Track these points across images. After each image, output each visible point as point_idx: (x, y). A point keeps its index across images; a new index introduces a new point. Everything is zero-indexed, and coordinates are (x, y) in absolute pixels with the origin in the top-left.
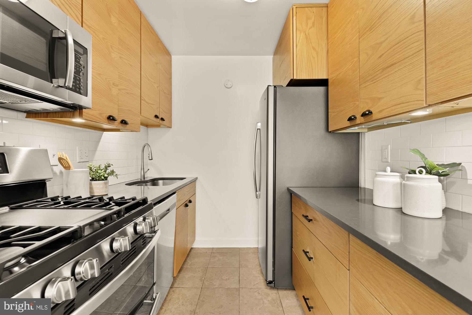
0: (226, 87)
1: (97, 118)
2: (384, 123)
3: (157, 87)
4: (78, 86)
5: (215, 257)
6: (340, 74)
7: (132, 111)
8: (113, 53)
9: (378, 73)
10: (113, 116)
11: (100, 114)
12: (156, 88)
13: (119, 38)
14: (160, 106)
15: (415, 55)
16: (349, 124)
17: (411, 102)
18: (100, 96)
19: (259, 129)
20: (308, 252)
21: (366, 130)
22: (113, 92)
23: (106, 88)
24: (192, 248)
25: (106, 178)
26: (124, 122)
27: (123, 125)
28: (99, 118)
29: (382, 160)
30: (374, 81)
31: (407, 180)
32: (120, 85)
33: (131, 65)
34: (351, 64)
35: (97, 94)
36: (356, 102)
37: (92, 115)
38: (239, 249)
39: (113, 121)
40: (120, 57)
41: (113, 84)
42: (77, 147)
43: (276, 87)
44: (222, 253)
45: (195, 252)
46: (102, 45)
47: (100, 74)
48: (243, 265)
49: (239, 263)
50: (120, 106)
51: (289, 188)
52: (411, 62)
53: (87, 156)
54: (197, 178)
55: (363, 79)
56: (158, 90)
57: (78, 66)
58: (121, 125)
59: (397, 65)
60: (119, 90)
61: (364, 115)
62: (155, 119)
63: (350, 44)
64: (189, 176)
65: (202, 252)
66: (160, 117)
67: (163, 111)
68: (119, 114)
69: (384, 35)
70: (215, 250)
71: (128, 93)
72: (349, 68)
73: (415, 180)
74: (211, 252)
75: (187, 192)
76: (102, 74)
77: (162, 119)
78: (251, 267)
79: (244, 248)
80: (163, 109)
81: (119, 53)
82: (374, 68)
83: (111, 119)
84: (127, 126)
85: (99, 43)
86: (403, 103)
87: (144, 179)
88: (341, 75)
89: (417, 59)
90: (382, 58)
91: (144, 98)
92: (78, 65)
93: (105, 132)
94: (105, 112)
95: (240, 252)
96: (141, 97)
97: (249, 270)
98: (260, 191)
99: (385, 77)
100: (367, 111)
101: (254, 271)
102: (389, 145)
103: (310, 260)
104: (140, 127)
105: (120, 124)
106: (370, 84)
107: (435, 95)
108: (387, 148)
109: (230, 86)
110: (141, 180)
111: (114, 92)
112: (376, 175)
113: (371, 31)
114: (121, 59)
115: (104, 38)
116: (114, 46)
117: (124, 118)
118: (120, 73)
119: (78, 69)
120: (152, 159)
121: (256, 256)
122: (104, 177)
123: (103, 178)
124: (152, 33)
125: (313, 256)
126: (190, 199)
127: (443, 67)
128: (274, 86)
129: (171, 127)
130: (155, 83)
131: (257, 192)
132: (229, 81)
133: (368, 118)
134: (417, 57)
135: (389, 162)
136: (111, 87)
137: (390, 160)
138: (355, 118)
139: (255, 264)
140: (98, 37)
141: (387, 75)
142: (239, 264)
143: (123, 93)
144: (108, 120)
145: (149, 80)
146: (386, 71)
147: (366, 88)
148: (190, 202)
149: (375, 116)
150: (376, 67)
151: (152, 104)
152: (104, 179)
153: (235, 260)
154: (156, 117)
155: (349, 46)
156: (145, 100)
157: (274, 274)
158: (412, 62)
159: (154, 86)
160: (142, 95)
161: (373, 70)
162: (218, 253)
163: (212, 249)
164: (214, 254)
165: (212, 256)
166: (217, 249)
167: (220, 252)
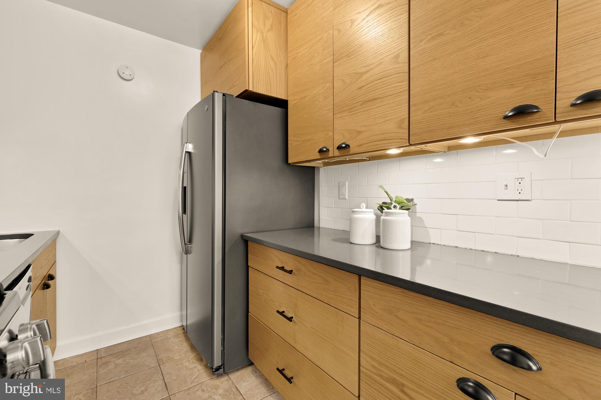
2: (346, 159)
5: (106, 363)
6: (305, 97)
9: (357, 104)
15: (399, 94)
16: (319, 156)
17: (394, 139)
19: (189, 153)
20: (284, 312)
21: (322, 165)
29: (339, 197)
30: (352, 113)
31: (386, 216)
34: (322, 89)
36: (329, 133)
38: (150, 337)
43: (225, 96)
44: (119, 353)
48: (165, 360)
49: (156, 358)
51: (243, 235)
52: (394, 101)
55: (338, 108)
59: (379, 100)
61: (339, 148)
63: (320, 65)
65: (74, 364)
69: (365, 67)
70: (102, 353)
72: (319, 92)
73: (394, 215)
74: (95, 357)
78: (178, 357)
79: (158, 334)
82: (352, 99)
86: (386, 140)
88: (307, 99)
89: (401, 99)
90: (362, 90)
95: (153, 341)
97: (177, 363)
98: (190, 243)
99: (366, 110)
100: (343, 143)
101: (185, 362)
102: (346, 182)
103: (291, 321)
106: (347, 115)
107: (418, 136)
108: (344, 185)
109: (129, 78)
112: (353, 212)
113: (349, 58)
121: (180, 339)
125: (293, 314)
126: (50, 272)
127: (426, 111)
128: (222, 93)
131: (185, 245)
132: (127, 68)
133: (343, 151)
134: (401, 96)
135: (347, 198)
137: (348, 197)
138: (328, 150)
139: (184, 351)
141: (368, 109)
142: (157, 361)
146: (367, 104)
147: (342, 118)
148: (51, 277)
149: (352, 150)
150: (354, 98)
153: (147, 357)
155: (319, 67)
157: (223, 355)
158: (396, 100)
161: (351, 100)
162: (110, 356)
163: (96, 353)
164: (103, 359)
165: (99, 364)
166: (106, 349)
167: (114, 353)
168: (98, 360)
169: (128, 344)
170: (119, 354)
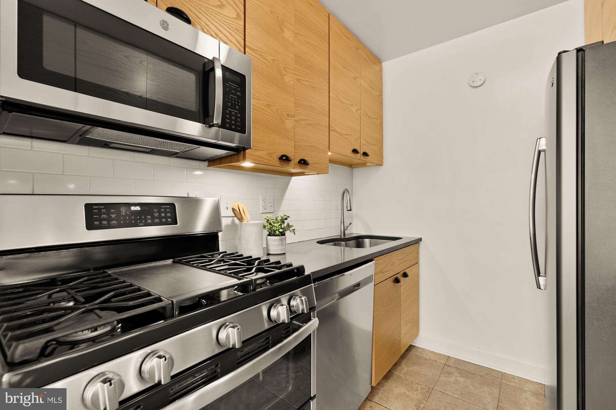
0: (471, 86)
1: (266, 159)
3: (357, 110)
4: (233, 122)
5: (450, 374)
7: (315, 147)
8: (287, 75)
10: (288, 155)
11: (270, 154)
12: (355, 112)
13: (295, 56)
14: (361, 136)
18: (269, 132)
19: (544, 151)
22: (287, 126)
23: (276, 121)
24: (411, 347)
25: (283, 234)
26: (303, 163)
27: (302, 166)
28: (268, 160)
32: (298, 115)
33: (314, 87)
35: (265, 130)
37: (258, 157)
39: (288, 162)
40: (298, 80)
41: (288, 115)
42: (260, 196)
43: (582, 51)
45: (416, 353)
46: (271, 69)
47: (268, 106)
50: (297, 142)
53: (271, 206)
54: (420, 240)
56: (358, 114)
57: (233, 99)
58: (300, 166)
60: (296, 121)
62: (353, 155)
64: (408, 235)
65: (428, 357)
66: (362, 152)
67: (367, 142)
68: (296, 153)
70: (451, 362)
71: (309, 124)
74: (443, 362)
75: (400, 260)
76: (271, 104)
77: (365, 154)
79: (514, 377)
80: (368, 140)
81: (295, 74)
83: (285, 159)
84: (308, 167)
85: (267, 68)
87: (344, 236)
91: (335, 127)
92: (234, 97)
93: (293, 178)
94: (276, 152)
95: (503, 381)
96: (330, 127)
98: (545, 274)
104: (328, 167)
105: (298, 165)
109: (480, 83)
110: (340, 237)
111: (289, 125)
114: (299, 82)
115: (273, 60)
116: (289, 67)
117: (304, 157)
118: (297, 100)
119: (233, 102)
120: (351, 210)
122: (279, 232)
123: (277, 232)
124: (348, 38)
126: (406, 271)
128: (575, 49)
129: (380, 163)
130: (352, 105)
131: (539, 275)
132: (477, 74)
136: (284, 119)
140: (266, 59)
142: (496, 405)
143: (302, 125)
144: (280, 161)
145: (342, 103)
148: (405, 275)
151: (348, 135)
152: (280, 235)
153: (488, 394)
154: (355, 151)
156: (335, 131)
159: (351, 111)
160: (331, 125)
162: (456, 369)
163: (447, 359)
164: (449, 368)
165: (445, 370)
166: (455, 361)
167: (461, 368)
168: (446, 366)
169: (477, 369)
170: (464, 373)
